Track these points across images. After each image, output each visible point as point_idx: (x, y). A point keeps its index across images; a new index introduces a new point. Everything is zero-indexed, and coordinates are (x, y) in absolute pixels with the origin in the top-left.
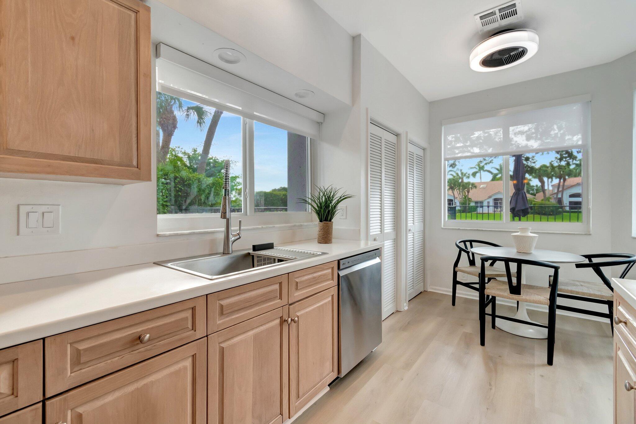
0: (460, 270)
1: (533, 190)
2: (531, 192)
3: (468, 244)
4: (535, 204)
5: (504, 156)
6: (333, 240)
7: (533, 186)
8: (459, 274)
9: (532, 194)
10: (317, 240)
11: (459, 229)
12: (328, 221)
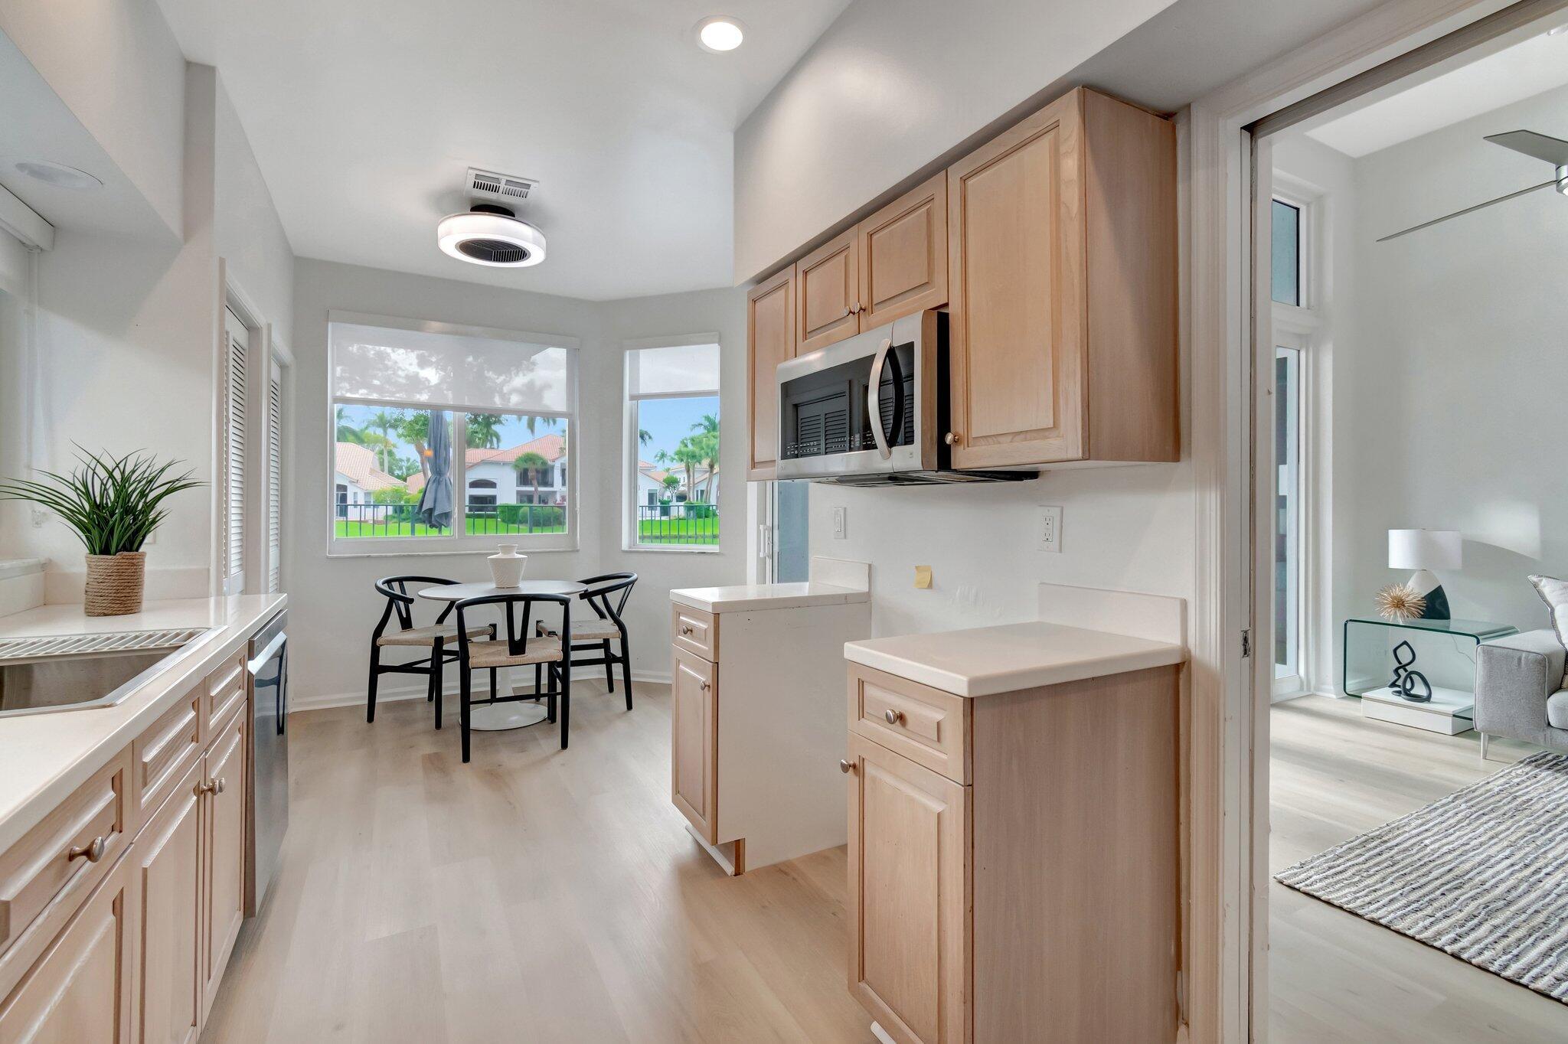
0: (388, 641)
1: (401, 468)
2: (397, 472)
3: (396, 585)
4: (407, 501)
5: (457, 413)
6: (145, 605)
7: (401, 460)
8: (383, 650)
9: (398, 477)
10: (82, 608)
11: (368, 557)
12: (110, 554)
